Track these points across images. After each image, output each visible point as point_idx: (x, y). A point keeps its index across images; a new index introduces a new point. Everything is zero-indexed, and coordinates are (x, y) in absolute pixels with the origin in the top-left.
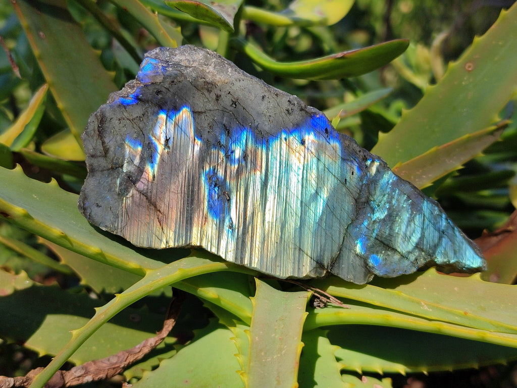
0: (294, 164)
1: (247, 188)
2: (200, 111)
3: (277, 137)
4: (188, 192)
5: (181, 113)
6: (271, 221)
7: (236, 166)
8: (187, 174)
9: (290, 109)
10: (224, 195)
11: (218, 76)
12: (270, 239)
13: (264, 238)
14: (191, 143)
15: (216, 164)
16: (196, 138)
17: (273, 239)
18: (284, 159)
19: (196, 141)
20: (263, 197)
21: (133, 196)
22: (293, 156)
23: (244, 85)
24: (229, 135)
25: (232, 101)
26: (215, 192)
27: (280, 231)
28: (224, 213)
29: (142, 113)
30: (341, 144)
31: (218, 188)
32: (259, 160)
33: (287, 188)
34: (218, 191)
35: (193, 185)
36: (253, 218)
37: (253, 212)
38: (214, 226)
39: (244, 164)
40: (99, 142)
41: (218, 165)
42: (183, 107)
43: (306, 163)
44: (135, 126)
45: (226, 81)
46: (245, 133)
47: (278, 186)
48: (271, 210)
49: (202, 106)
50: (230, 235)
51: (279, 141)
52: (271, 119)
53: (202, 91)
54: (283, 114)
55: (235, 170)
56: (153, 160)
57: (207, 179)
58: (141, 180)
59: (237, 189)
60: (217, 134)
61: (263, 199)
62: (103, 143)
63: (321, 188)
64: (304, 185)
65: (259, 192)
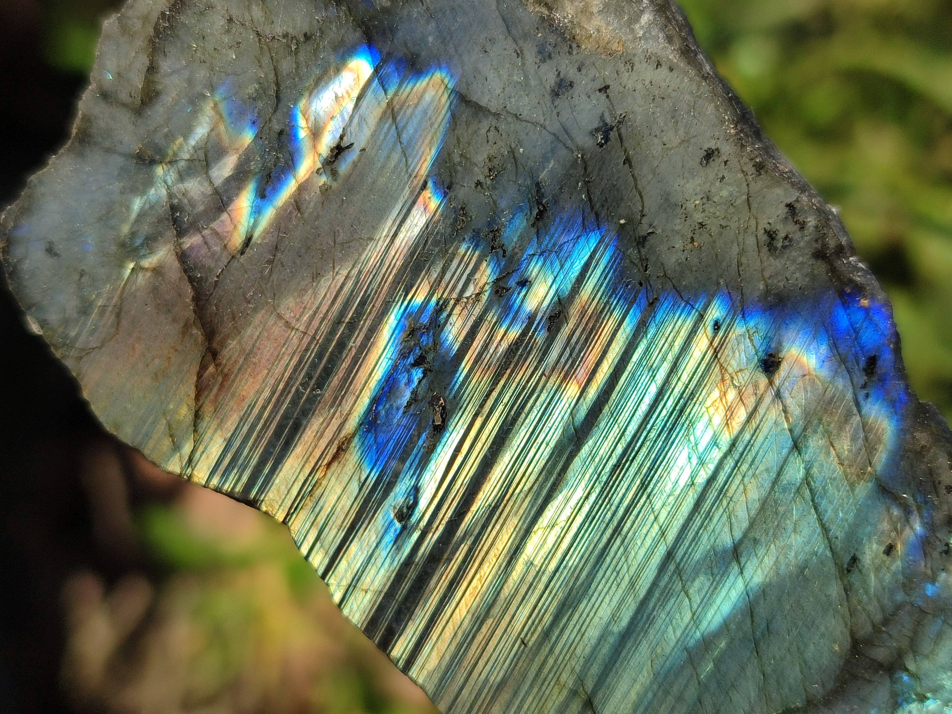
0: (706, 418)
1: (515, 420)
2: (483, 102)
3: (690, 304)
4: (328, 341)
5: (422, 83)
6: (538, 562)
7: (514, 333)
8: (350, 284)
9: (782, 235)
10: (431, 404)
11: (597, 21)
12: (507, 618)
13: (490, 607)
14: (407, 192)
15: (455, 295)
16: (430, 184)
17: (518, 625)
18: (680, 387)
19: (427, 193)
20: (550, 473)
21: (157, 271)
22: (716, 394)
23: (664, 85)
24: (541, 224)
25: (602, 117)
26: (409, 381)
27: (552, 609)
28: (403, 460)
29: (306, 28)
30: (901, 432)
31: (425, 373)
32: (597, 349)
33: (644, 486)
34: (420, 382)
35: (352, 326)
36: (484, 527)
37: (496, 507)
38: (354, 487)
39: (541, 337)
40: (143, 61)
41: (458, 301)
42: (439, 67)
43: (747, 436)
44: (266, 60)
45: (615, 46)
46: (593, 243)
47: (616, 467)
48: (557, 530)
49: (498, 91)
50: (390, 537)
51: (689, 324)
52: (702, 239)
53: (521, 43)
54: (751, 241)
55: (504, 345)
56: (269, 189)
57: (403, 329)
58: (206, 232)
59: (482, 406)
60: (503, 204)
61: (546, 480)
62: (152, 69)
63: (756, 541)
64: (706, 506)
65: (545, 452)
